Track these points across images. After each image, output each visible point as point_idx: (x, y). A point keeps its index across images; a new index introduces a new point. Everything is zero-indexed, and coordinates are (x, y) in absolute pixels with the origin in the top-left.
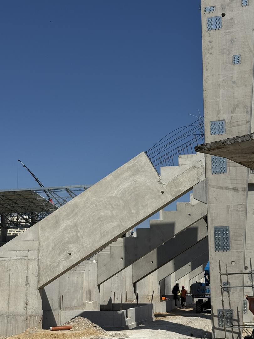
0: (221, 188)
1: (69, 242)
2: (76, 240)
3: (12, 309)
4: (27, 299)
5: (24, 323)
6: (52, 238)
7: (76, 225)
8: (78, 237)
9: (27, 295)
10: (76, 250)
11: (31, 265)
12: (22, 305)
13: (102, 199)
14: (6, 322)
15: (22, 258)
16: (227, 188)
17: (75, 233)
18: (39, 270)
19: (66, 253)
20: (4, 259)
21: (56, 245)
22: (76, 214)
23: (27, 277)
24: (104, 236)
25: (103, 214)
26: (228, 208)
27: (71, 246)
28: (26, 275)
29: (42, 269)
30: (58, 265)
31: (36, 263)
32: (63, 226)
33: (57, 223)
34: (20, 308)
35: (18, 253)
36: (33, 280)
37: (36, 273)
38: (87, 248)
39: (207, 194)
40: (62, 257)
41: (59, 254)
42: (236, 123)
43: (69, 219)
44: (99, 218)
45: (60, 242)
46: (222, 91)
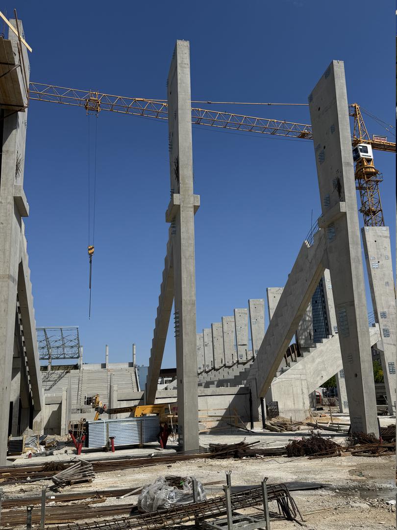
0: (388, 344)
1: (321, 370)
2: (325, 369)
3: (296, 407)
4: (304, 401)
5: (304, 414)
6: (312, 368)
7: (323, 361)
9: (303, 399)
10: (325, 374)
11: (303, 383)
12: (302, 404)
14: (294, 414)
15: (298, 379)
16: (391, 344)
17: (323, 366)
19: (321, 376)
20: (288, 379)
21: (314, 372)
22: (323, 355)
23: (302, 389)
25: (336, 355)
26: (393, 353)
27: (322, 372)
29: (309, 385)
30: (317, 383)
31: (306, 382)
32: (318, 360)
33: (313, 360)
34: (301, 406)
36: (305, 391)
37: (306, 387)
38: (331, 373)
39: (383, 347)
40: (319, 378)
41: (317, 377)
42: (391, 314)
45: (317, 370)
46: (383, 298)
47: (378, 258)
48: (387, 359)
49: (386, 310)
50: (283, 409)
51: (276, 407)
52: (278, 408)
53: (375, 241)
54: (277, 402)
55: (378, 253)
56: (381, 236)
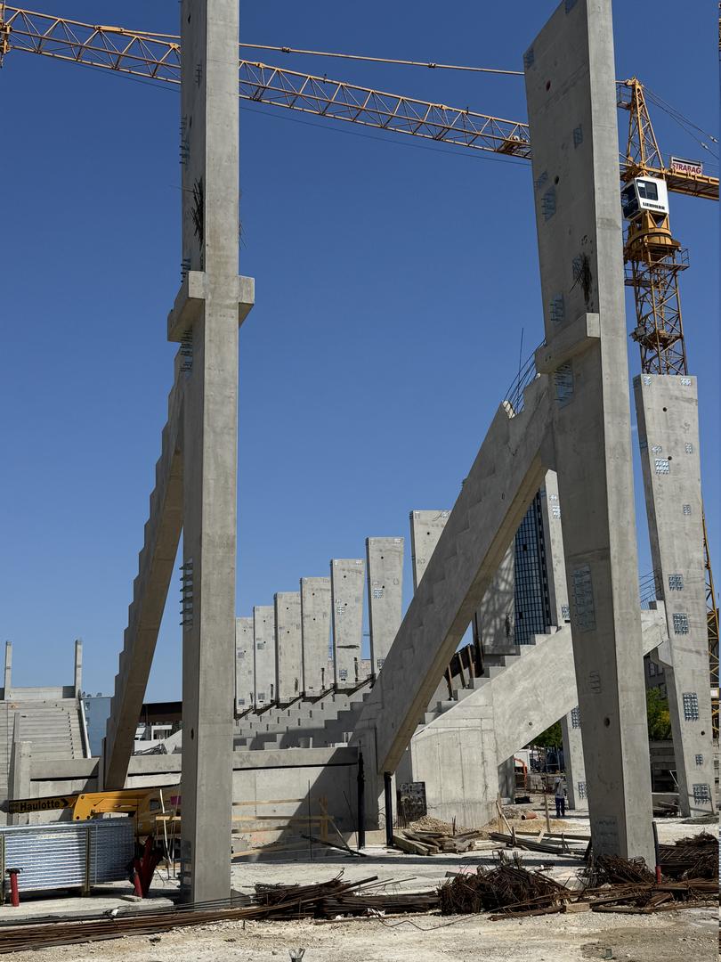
0: (685, 650)
1: (528, 709)
2: (537, 706)
3: (468, 795)
4: (485, 781)
5: (485, 813)
6: (508, 703)
7: (535, 688)
8: (539, 702)
9: (485, 776)
10: (537, 718)
11: (486, 738)
12: (480, 789)
13: (562, 656)
14: (462, 812)
15: (474, 729)
16: (690, 651)
17: (534, 698)
18: (497, 743)
19: (527, 722)
20: (452, 729)
21: (513, 713)
22: (534, 673)
23: (482, 753)
24: (568, 701)
25: (564, 675)
26: (693, 672)
27: (531, 713)
28: (480, 751)
29: (499, 743)
31: (492, 735)
32: (519, 689)
33: (512, 686)
34: (478, 794)
35: (468, 722)
36: (490, 756)
37: (493, 748)
38: (550, 716)
39: (672, 656)
40: (522, 727)
41: (519, 724)
42: (692, 580)
43: (526, 680)
44: (560, 680)
45: (518, 708)
46: (676, 542)
47: (669, 450)
48: (680, 686)
49: (681, 571)
50: (435, 800)
51: (420, 795)
52: (424, 798)
53: (665, 410)
54: (423, 784)
55: (669, 437)
56: (677, 398)
